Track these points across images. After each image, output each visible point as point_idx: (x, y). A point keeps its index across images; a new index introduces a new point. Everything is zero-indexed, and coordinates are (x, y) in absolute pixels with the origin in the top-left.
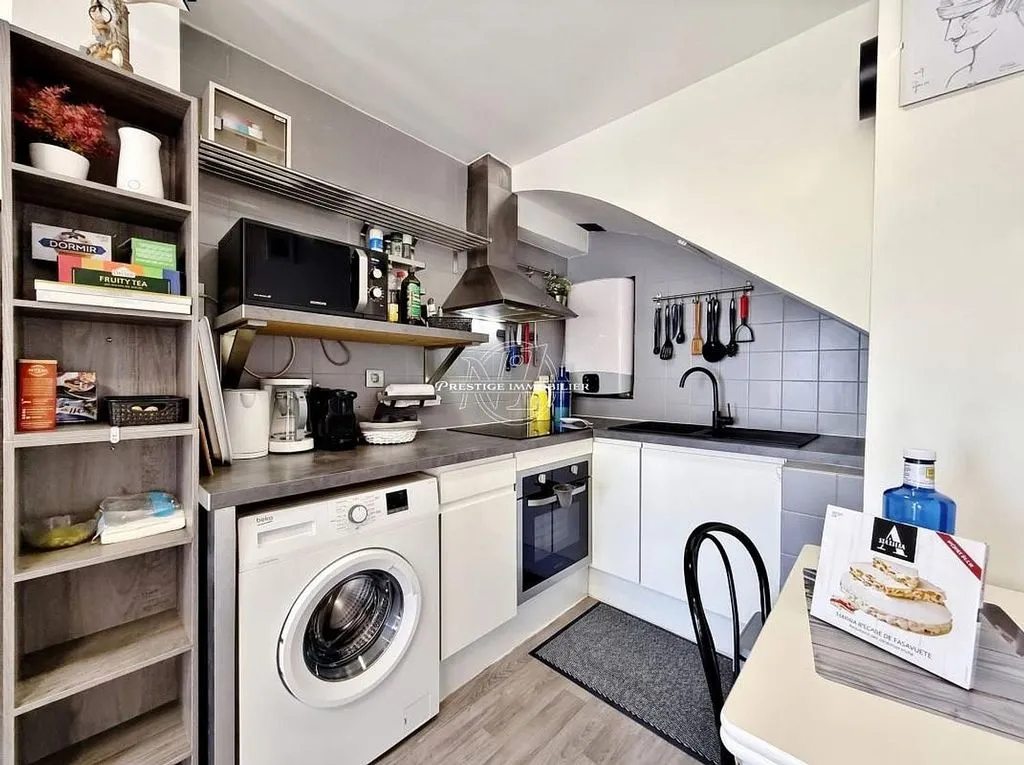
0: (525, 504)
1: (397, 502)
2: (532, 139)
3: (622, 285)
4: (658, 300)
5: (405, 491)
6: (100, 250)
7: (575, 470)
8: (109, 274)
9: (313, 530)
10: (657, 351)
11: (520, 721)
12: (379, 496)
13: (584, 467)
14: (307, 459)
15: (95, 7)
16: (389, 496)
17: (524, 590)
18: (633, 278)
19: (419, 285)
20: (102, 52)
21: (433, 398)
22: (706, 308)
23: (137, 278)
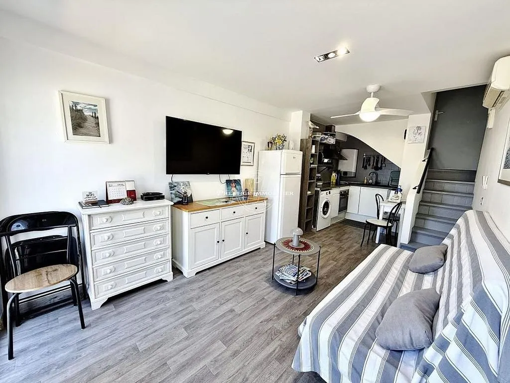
0: (340, 197)
3: (355, 152)
4: (364, 155)
5: (330, 191)
7: (346, 192)
10: (363, 167)
18: (358, 150)
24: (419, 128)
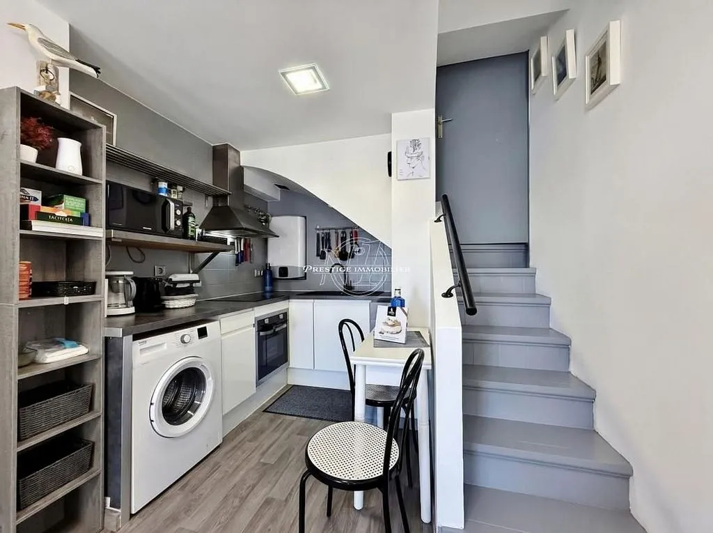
0: (259, 334)
1: (203, 333)
2: (254, 141)
3: (299, 221)
4: (318, 230)
5: (205, 328)
6: (36, 199)
7: (281, 317)
8: (54, 215)
9: (165, 347)
10: (318, 255)
11: (264, 436)
12: (194, 331)
13: (285, 315)
14: (132, 318)
15: (44, 70)
16: (199, 330)
17: (259, 379)
18: (305, 217)
19: (194, 217)
20: (48, 95)
21: (198, 281)
22: (340, 235)
23: (68, 217)
24: (416, 144)
